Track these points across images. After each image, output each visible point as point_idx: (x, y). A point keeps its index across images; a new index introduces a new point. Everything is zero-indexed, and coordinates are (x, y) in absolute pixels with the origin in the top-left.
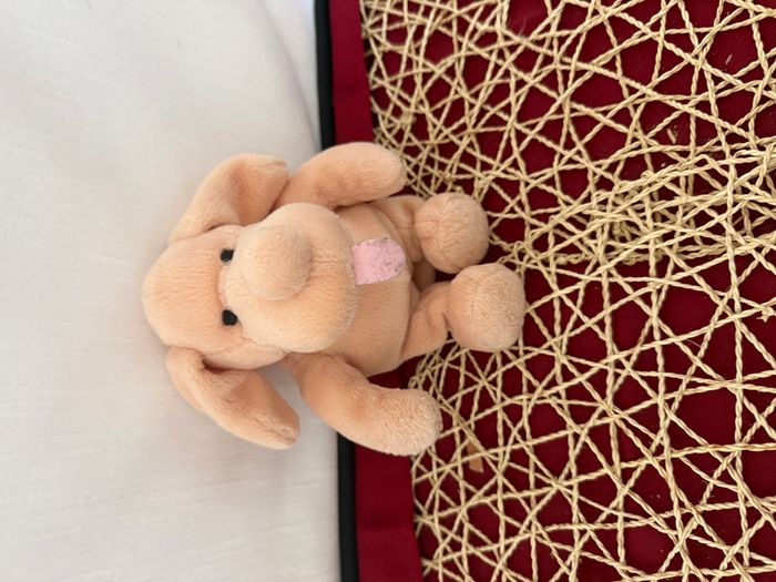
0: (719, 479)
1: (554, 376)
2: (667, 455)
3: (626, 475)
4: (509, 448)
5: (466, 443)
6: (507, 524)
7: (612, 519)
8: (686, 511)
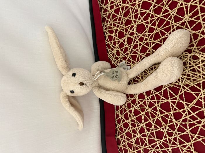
0: (170, 119)
1: (137, 103)
2: (160, 116)
3: (153, 121)
4: (131, 119)
5: (123, 119)
6: (133, 135)
7: (153, 130)
8: (165, 126)
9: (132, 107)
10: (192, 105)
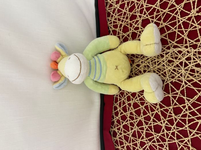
0: (169, 113)
1: (137, 97)
2: (159, 110)
6: (131, 127)
7: (151, 124)
9: (131, 100)
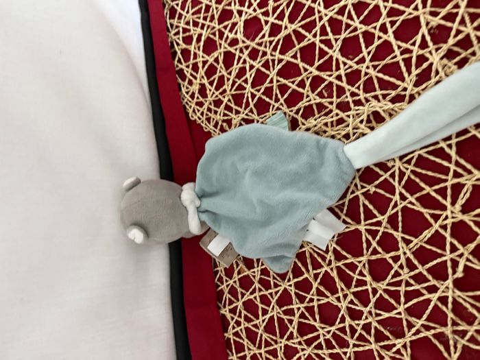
3: (316, 276)
4: (259, 268)
5: (239, 267)
8: (345, 293)
10: (420, 244)
